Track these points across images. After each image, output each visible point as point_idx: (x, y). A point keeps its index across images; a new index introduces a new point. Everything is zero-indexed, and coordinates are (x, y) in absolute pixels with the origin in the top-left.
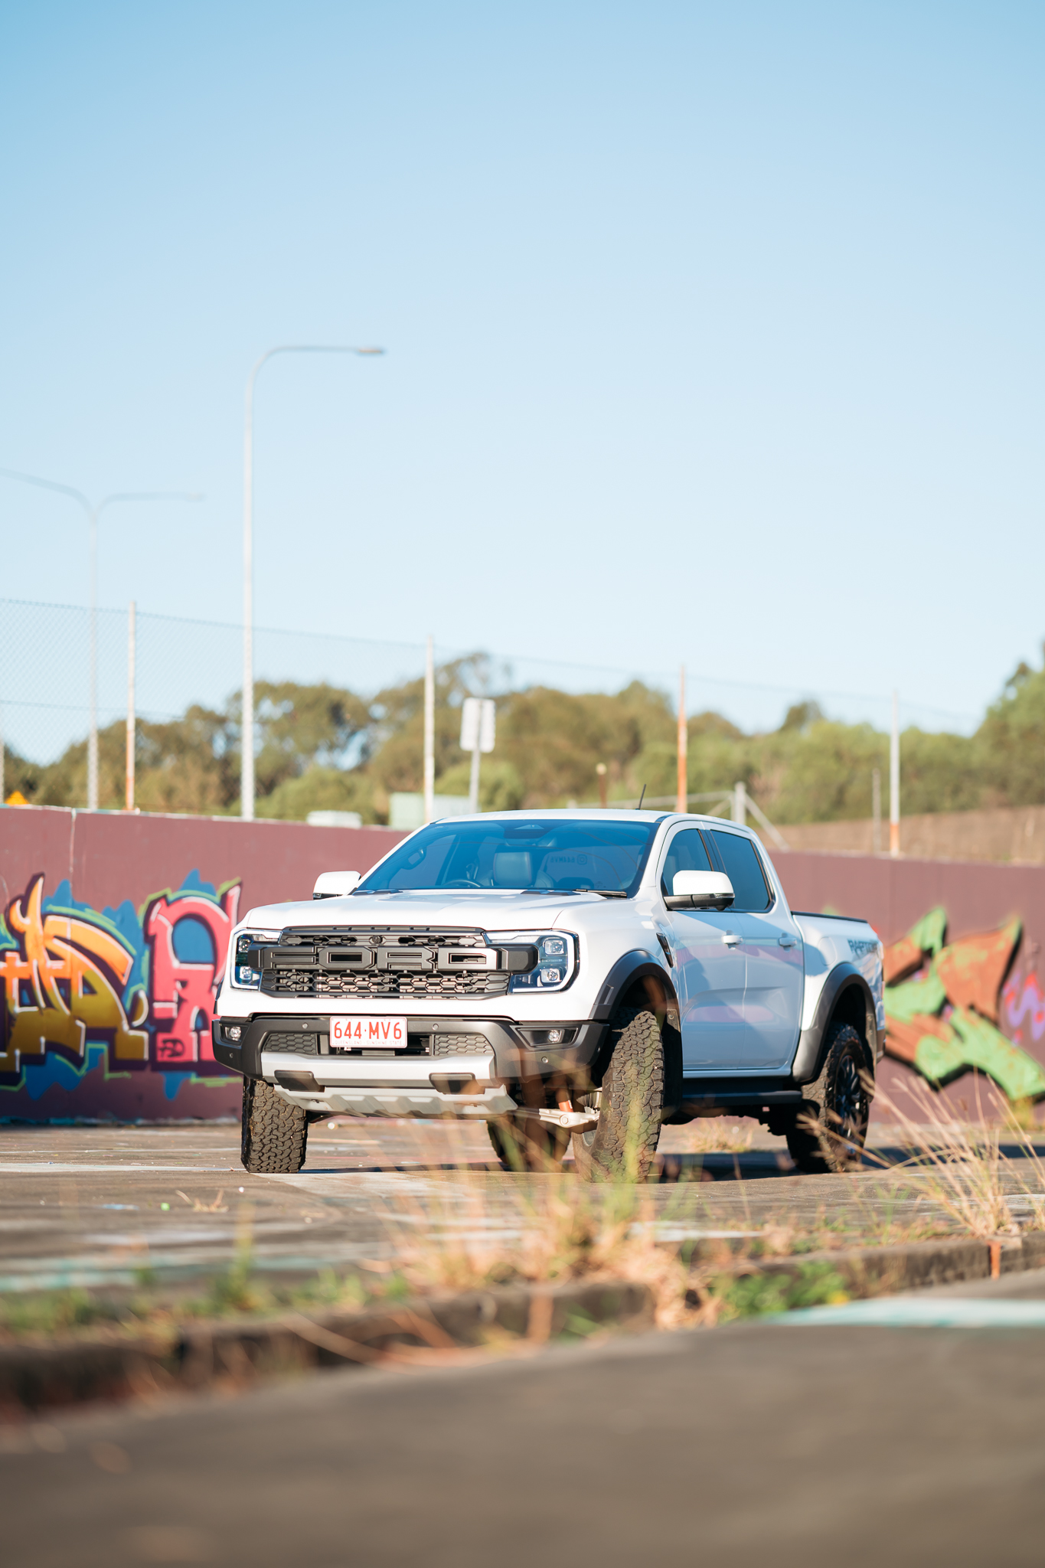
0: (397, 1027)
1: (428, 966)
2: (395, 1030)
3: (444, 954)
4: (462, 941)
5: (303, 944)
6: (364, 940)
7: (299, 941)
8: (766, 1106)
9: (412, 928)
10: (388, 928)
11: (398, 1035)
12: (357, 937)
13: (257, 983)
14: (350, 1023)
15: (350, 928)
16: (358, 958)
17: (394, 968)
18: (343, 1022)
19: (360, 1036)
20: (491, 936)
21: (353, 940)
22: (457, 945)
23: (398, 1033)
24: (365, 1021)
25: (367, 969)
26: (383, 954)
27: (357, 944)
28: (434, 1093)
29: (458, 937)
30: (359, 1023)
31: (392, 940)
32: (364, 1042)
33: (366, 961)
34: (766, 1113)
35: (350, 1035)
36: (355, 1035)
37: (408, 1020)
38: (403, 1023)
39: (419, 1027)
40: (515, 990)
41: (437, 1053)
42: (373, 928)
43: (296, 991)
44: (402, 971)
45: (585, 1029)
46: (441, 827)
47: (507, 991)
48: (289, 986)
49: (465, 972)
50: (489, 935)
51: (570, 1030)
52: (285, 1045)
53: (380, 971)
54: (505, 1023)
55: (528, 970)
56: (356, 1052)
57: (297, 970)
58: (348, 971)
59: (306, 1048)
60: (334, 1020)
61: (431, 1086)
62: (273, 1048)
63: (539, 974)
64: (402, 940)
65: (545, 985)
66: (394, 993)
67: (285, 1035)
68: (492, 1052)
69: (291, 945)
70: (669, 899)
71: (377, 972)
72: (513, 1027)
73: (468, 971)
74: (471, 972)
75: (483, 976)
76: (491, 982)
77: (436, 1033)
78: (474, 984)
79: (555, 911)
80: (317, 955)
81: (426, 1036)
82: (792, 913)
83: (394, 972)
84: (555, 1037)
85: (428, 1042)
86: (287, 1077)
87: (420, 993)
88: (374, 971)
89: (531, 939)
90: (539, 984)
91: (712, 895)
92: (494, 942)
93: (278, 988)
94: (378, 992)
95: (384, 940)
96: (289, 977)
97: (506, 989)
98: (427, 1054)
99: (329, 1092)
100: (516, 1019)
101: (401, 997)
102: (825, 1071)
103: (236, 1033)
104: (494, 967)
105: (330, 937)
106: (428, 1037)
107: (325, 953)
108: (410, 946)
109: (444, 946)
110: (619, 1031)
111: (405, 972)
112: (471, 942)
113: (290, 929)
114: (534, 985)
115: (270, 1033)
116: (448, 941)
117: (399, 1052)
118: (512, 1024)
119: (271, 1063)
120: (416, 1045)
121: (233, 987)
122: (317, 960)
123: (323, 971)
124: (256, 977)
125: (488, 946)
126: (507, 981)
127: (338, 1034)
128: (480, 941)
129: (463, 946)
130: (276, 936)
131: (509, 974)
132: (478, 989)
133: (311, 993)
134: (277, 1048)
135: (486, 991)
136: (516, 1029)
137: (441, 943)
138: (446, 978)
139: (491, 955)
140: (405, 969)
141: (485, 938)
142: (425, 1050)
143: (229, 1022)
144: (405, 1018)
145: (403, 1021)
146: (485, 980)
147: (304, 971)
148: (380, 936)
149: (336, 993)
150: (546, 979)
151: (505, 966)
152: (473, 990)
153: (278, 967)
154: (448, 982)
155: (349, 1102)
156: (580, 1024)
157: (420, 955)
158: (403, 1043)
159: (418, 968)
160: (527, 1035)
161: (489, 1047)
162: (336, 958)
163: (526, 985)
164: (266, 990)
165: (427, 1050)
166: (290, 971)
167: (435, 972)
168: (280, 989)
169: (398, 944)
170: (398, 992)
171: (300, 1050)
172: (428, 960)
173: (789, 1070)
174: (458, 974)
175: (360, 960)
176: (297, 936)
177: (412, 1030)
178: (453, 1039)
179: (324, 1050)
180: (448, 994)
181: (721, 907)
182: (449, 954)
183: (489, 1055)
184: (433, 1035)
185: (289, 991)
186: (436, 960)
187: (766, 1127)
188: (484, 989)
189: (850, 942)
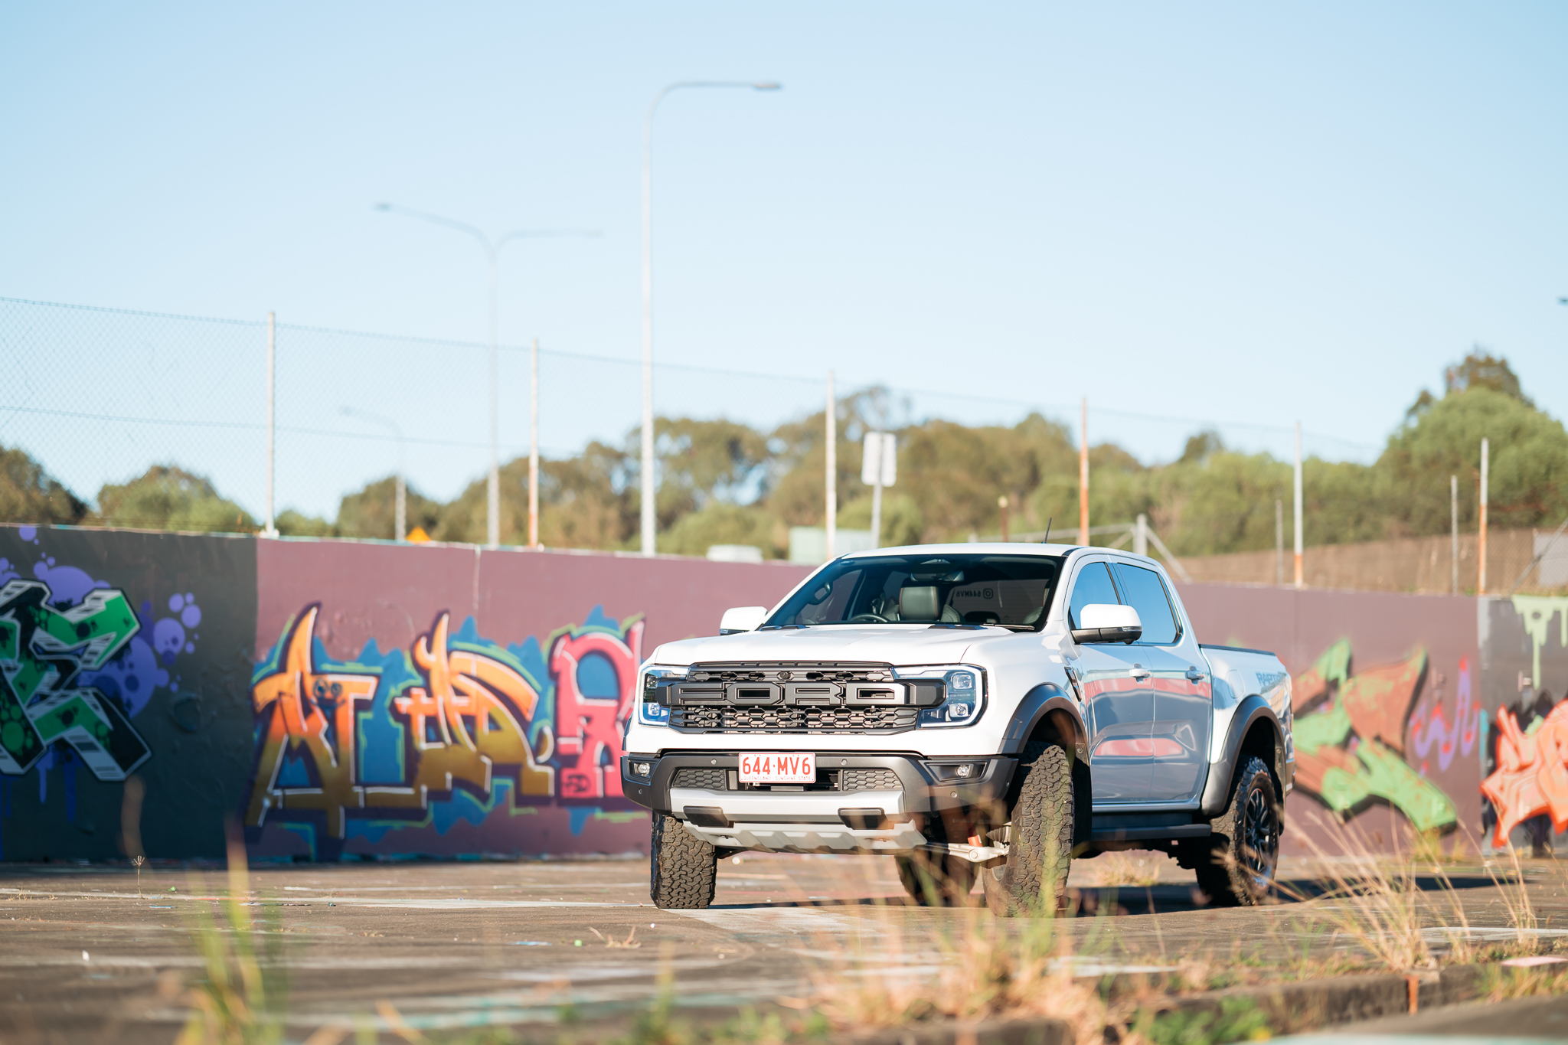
0: (806, 762)
1: (836, 701)
2: (804, 765)
3: (852, 689)
4: (870, 677)
5: (711, 680)
6: (771, 675)
7: (707, 677)
8: (1175, 839)
9: (820, 664)
10: (796, 664)
11: (806, 770)
12: (765, 673)
13: (663, 719)
14: (758, 758)
15: (758, 664)
16: (766, 693)
17: (802, 703)
18: (752, 758)
19: (768, 771)
20: (899, 671)
21: (761, 675)
22: (865, 681)
23: (806, 768)
24: (774, 757)
25: (775, 704)
26: (790, 689)
27: (766, 679)
28: (843, 828)
29: (866, 673)
30: (768, 758)
31: (799, 675)
32: (773, 777)
33: (775, 695)
34: (1175, 846)
35: (758, 771)
36: (764, 770)
37: (817, 755)
38: (811, 759)
39: (827, 762)
40: (923, 725)
41: (846, 788)
42: (781, 664)
43: (705, 727)
44: (811, 706)
45: (994, 763)
46: (848, 562)
47: (916, 726)
48: (697, 722)
49: (873, 707)
50: (896, 670)
51: (979, 764)
52: (694, 781)
53: (788, 706)
54: (913, 757)
55: (934, 706)
56: (765, 788)
57: (705, 706)
58: (756, 707)
59: (714, 784)
60: (742, 756)
61: (841, 821)
62: (682, 784)
63: (947, 708)
64: (810, 676)
65: (954, 719)
66: (803, 728)
67: (693, 771)
68: (901, 787)
69: (698, 681)
70: (1076, 633)
71: (785, 707)
72: (922, 762)
73: (876, 706)
74: (879, 707)
75: (891, 711)
76: (900, 717)
77: (845, 768)
78: (882, 719)
79: (963, 646)
80: (725, 691)
81: (835, 771)
82: (1200, 646)
83: (802, 708)
84: (964, 771)
85: (837, 777)
86: (696, 813)
87: (828, 728)
88: (782, 706)
89: (938, 674)
90: (947, 718)
91: (1120, 629)
92: (902, 677)
93: (686, 723)
94: (786, 728)
95: (792, 676)
96: (697, 713)
97: (914, 724)
98: (836, 789)
99: (738, 828)
100: (924, 754)
101: (809, 733)
102: (1234, 804)
103: (645, 769)
104: (902, 702)
105: (738, 673)
106: (837, 772)
107: (733, 689)
108: (818, 681)
109: (851, 681)
110: (1028, 765)
111: (814, 707)
112: (879, 677)
113: (698, 665)
114: (943, 720)
115: (678, 769)
116: (856, 677)
117: (809, 787)
118: (922, 759)
119: (680, 799)
120: (825, 780)
121: (640, 723)
122: (725, 696)
123: (732, 706)
124: (664, 713)
125: (896, 681)
126: (916, 716)
127: (747, 770)
128: (888, 676)
129: (871, 681)
130: (683, 672)
131: (917, 709)
132: (887, 724)
133: (720, 729)
134: (686, 784)
135: (894, 726)
136: (925, 763)
137: (849, 679)
138: (854, 713)
139: (899, 690)
140: (814, 704)
141: (893, 673)
142: (834, 785)
143: (638, 758)
144: (814, 753)
145: (811, 757)
146: (893, 715)
147: (713, 707)
148: (788, 672)
149: (744, 728)
150: (954, 714)
151: (914, 701)
152: (881, 725)
153: (687, 703)
154: (857, 717)
155: (757, 838)
156: (988, 758)
157: (827, 690)
158: (811, 778)
159: (826, 703)
160: (936, 770)
161: (898, 782)
162: (744, 693)
163: (935, 720)
164: (673, 725)
165: (836, 785)
166: (698, 707)
167: (843, 707)
168: (688, 725)
169: (806, 679)
170: (806, 727)
171: (708, 786)
172: (836, 696)
173: (1198, 803)
174: (865, 708)
175: (769, 696)
176: (705, 672)
177: (821, 765)
178: (862, 775)
179: (733, 785)
180: (857, 729)
181: (1129, 640)
182: (858, 689)
183: (898, 790)
184: (842, 771)
185: (697, 727)
186: (844, 695)
187: (1175, 860)
188: (892, 724)
189: (1257, 674)
